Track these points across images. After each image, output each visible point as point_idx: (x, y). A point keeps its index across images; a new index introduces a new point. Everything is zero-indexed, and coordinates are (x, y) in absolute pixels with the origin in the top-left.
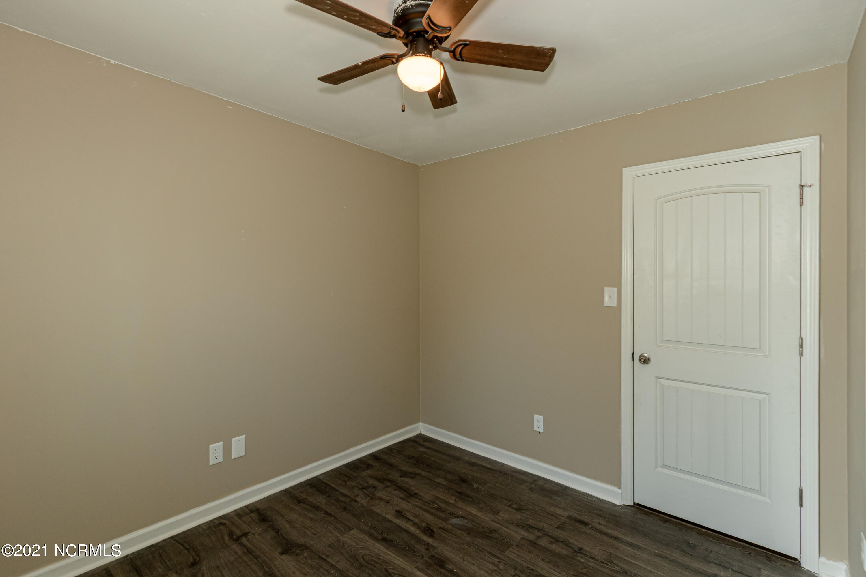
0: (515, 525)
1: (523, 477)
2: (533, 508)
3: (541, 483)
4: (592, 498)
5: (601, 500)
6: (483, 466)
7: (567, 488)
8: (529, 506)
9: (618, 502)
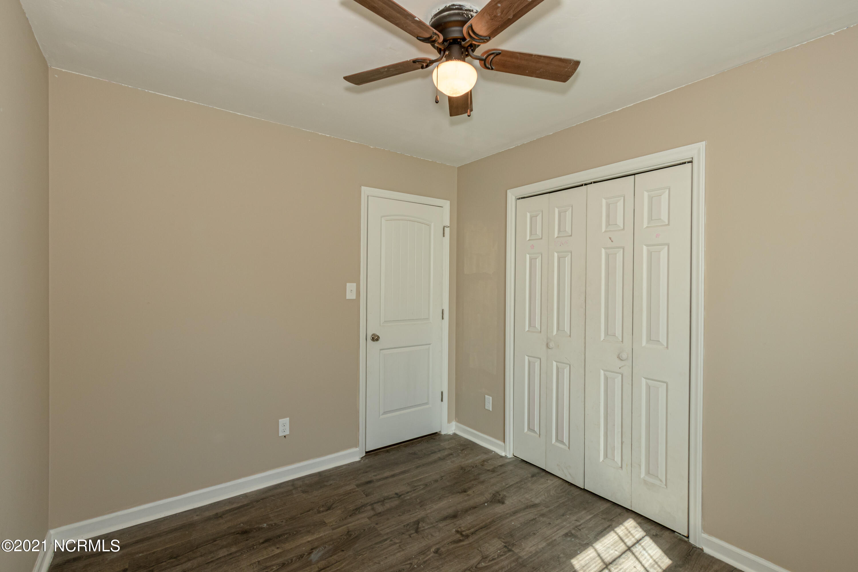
0: (348, 517)
1: (279, 490)
2: (333, 500)
3: (300, 483)
4: (342, 467)
5: (348, 465)
6: (234, 508)
7: (320, 474)
8: (329, 501)
9: (357, 459)
